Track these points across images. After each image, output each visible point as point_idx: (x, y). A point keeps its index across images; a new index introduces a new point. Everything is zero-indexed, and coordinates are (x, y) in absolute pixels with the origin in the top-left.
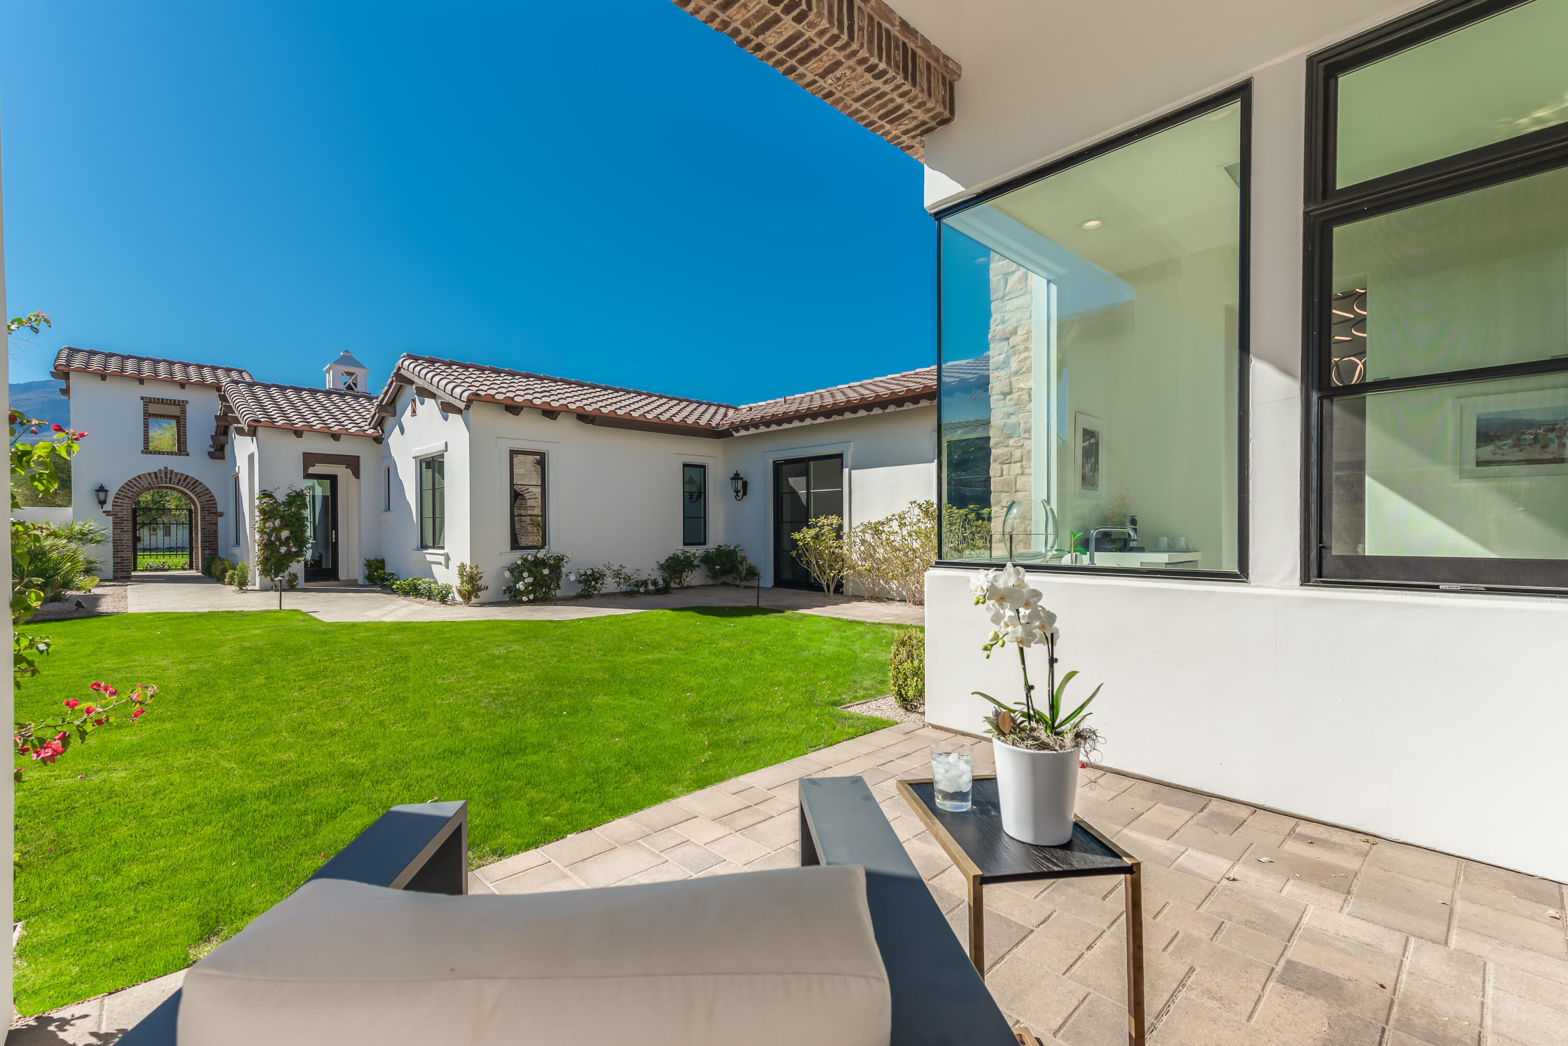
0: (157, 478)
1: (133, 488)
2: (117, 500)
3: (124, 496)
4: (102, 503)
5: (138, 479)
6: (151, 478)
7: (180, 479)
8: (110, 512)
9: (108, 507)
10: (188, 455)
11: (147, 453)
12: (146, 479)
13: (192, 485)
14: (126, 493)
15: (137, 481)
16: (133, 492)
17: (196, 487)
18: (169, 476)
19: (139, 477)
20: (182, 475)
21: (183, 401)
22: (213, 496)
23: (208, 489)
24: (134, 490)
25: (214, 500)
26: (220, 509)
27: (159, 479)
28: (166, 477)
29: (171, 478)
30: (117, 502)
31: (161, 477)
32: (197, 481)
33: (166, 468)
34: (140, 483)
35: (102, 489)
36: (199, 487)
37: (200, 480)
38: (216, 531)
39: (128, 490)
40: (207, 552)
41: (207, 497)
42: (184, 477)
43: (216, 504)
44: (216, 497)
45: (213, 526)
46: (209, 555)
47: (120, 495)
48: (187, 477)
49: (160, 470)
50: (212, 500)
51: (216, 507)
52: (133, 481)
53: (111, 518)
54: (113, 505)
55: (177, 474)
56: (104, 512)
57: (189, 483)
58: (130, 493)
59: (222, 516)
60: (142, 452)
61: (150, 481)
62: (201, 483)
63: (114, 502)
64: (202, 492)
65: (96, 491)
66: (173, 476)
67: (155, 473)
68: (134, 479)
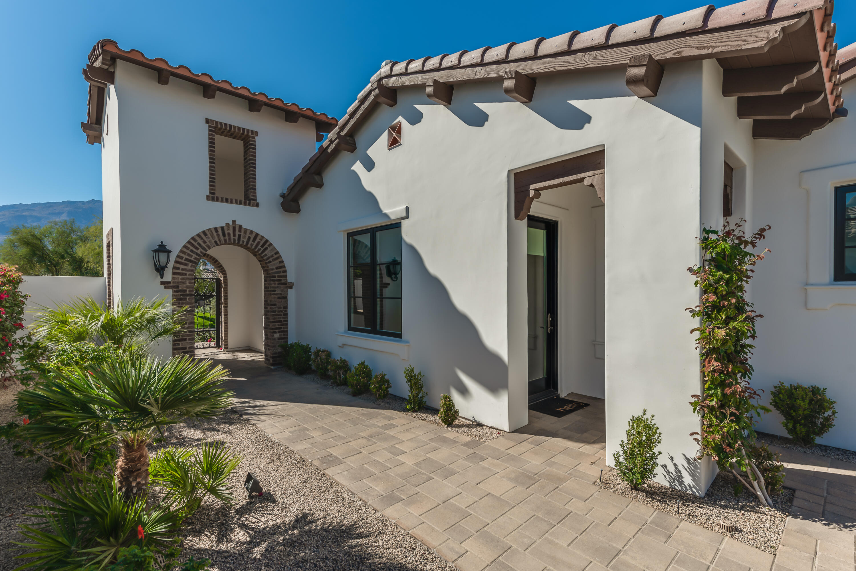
0: (224, 235)
1: (197, 249)
2: (178, 265)
3: (186, 259)
4: (160, 269)
5: (203, 235)
6: (218, 235)
7: (249, 238)
8: (169, 282)
9: (168, 276)
10: (257, 205)
11: (213, 200)
12: (212, 235)
13: (262, 246)
14: (189, 255)
15: (202, 238)
16: (197, 254)
17: (266, 249)
18: (237, 233)
19: (204, 232)
20: (251, 232)
21: (252, 131)
22: (283, 262)
23: (277, 253)
24: (198, 252)
25: (284, 266)
26: (291, 278)
27: (227, 237)
28: (234, 235)
29: (239, 236)
30: (178, 269)
31: (229, 234)
32: (267, 241)
33: (234, 222)
34: (205, 242)
35: (162, 249)
36: (269, 249)
37: (271, 241)
38: (286, 307)
39: (192, 251)
40: (277, 335)
41: (276, 263)
42: (254, 235)
43: (285, 271)
44: (286, 263)
45: (283, 300)
46: (279, 339)
47: (182, 258)
48: (257, 235)
49: (228, 224)
50: (282, 267)
51: (286, 276)
52: (197, 238)
53: (170, 291)
54: (174, 273)
55: (246, 230)
56: (162, 283)
57: (259, 243)
58: (194, 256)
59: (291, 288)
60: (208, 198)
61: (217, 239)
62: (271, 244)
63: (174, 268)
64: (272, 256)
65: (155, 251)
66: (242, 233)
67: (222, 228)
68: (198, 235)
